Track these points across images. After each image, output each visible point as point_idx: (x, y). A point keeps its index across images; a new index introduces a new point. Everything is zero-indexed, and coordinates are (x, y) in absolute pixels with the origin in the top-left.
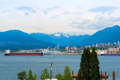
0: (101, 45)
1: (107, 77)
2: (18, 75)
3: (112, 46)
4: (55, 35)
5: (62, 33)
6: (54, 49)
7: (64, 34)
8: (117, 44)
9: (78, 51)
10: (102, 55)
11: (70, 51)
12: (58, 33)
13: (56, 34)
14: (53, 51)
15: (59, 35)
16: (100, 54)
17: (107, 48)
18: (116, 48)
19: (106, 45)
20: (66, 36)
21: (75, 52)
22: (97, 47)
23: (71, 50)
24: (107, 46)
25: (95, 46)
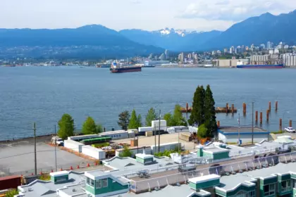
0: (238, 50)
1: (235, 111)
2: (119, 116)
3: (257, 51)
4: (162, 32)
5: (172, 29)
6: (160, 58)
7: (177, 30)
8: (266, 47)
9: (199, 60)
10: (238, 67)
11: (186, 61)
12: (167, 29)
13: (162, 30)
14: (158, 61)
15: (168, 32)
16: (235, 65)
17: (248, 55)
18: (263, 54)
19: (247, 49)
20: (179, 33)
21: (194, 63)
22: (231, 52)
23: (188, 59)
24: (248, 51)
25: (229, 50)
